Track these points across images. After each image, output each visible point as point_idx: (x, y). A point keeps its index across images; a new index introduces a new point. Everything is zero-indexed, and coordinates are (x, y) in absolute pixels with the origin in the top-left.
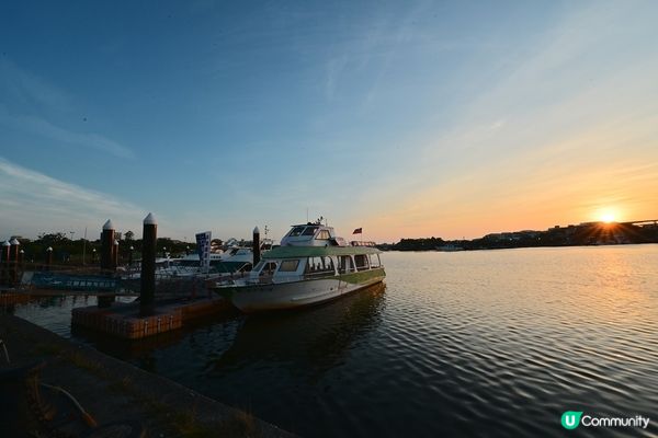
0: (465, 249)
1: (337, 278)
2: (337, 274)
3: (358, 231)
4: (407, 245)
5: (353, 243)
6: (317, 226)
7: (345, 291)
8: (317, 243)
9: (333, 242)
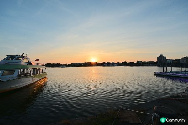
0: (67, 67)
1: (32, 77)
2: (32, 75)
3: (38, 60)
4: (48, 65)
5: (37, 64)
6: (22, 56)
7: (34, 81)
8: (22, 64)
9: (30, 63)
